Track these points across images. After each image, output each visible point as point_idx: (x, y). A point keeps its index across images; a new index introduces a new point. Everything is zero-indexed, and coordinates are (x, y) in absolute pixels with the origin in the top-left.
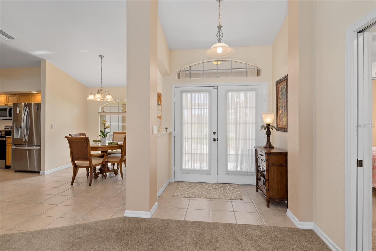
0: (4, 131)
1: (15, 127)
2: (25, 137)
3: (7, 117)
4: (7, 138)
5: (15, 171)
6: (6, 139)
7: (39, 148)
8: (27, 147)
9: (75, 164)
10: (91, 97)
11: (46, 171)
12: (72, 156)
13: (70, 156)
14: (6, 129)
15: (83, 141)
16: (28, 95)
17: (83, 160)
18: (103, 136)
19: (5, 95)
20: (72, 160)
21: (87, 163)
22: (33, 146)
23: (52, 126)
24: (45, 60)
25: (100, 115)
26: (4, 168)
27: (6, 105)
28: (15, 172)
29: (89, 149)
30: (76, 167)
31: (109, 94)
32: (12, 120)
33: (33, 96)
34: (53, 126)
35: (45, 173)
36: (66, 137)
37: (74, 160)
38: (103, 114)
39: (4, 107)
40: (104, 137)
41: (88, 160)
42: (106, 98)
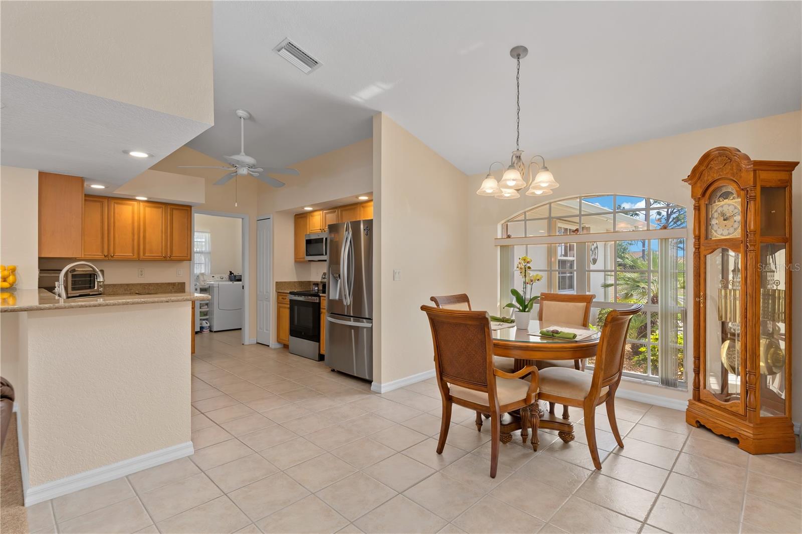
0: (321, 282)
1: (331, 275)
2: (346, 298)
3: (323, 255)
4: (322, 298)
5: (332, 370)
6: (320, 299)
7: (369, 325)
8: (352, 323)
9: (448, 389)
10: (489, 186)
11: (382, 385)
12: (439, 367)
13: (434, 362)
14: (324, 278)
15: (470, 323)
16: (354, 206)
17: (472, 386)
18: (518, 305)
19: (321, 212)
20: (439, 377)
21: (482, 397)
22: (362, 319)
23: (394, 273)
24: (381, 112)
25: (499, 247)
26: (317, 360)
27: (322, 232)
28: (332, 372)
29: (489, 347)
30: (449, 399)
31: (545, 168)
32: (328, 261)
33: (363, 207)
34: (397, 274)
35: (380, 387)
36: (424, 308)
37: (444, 379)
38: (508, 242)
39: (319, 236)
40: (524, 311)
41: (485, 389)
42: (535, 181)
